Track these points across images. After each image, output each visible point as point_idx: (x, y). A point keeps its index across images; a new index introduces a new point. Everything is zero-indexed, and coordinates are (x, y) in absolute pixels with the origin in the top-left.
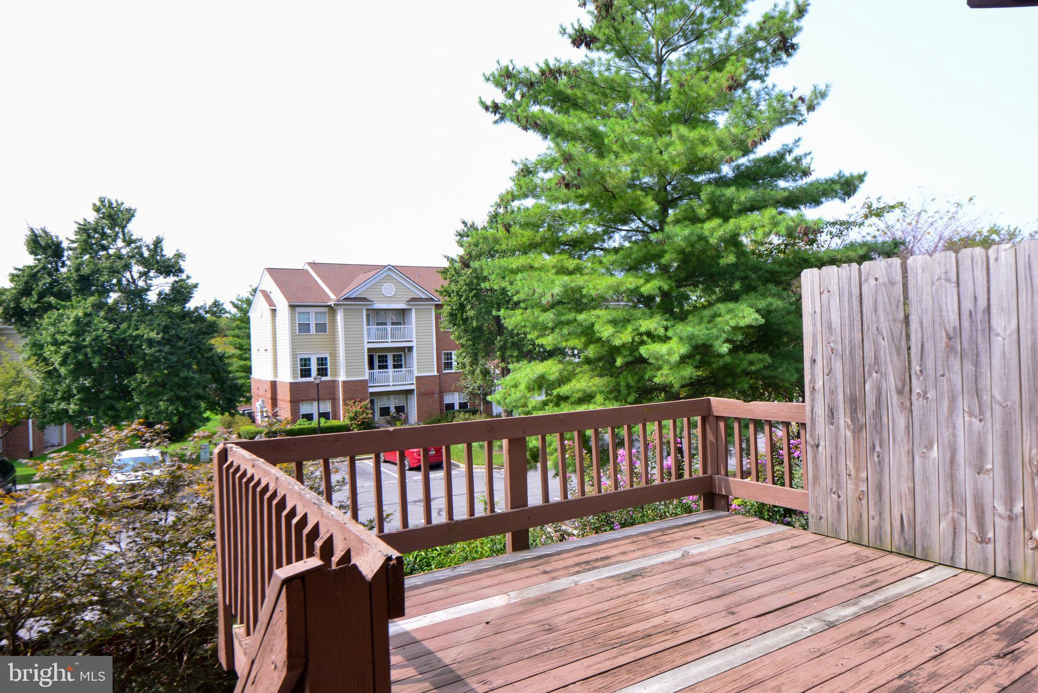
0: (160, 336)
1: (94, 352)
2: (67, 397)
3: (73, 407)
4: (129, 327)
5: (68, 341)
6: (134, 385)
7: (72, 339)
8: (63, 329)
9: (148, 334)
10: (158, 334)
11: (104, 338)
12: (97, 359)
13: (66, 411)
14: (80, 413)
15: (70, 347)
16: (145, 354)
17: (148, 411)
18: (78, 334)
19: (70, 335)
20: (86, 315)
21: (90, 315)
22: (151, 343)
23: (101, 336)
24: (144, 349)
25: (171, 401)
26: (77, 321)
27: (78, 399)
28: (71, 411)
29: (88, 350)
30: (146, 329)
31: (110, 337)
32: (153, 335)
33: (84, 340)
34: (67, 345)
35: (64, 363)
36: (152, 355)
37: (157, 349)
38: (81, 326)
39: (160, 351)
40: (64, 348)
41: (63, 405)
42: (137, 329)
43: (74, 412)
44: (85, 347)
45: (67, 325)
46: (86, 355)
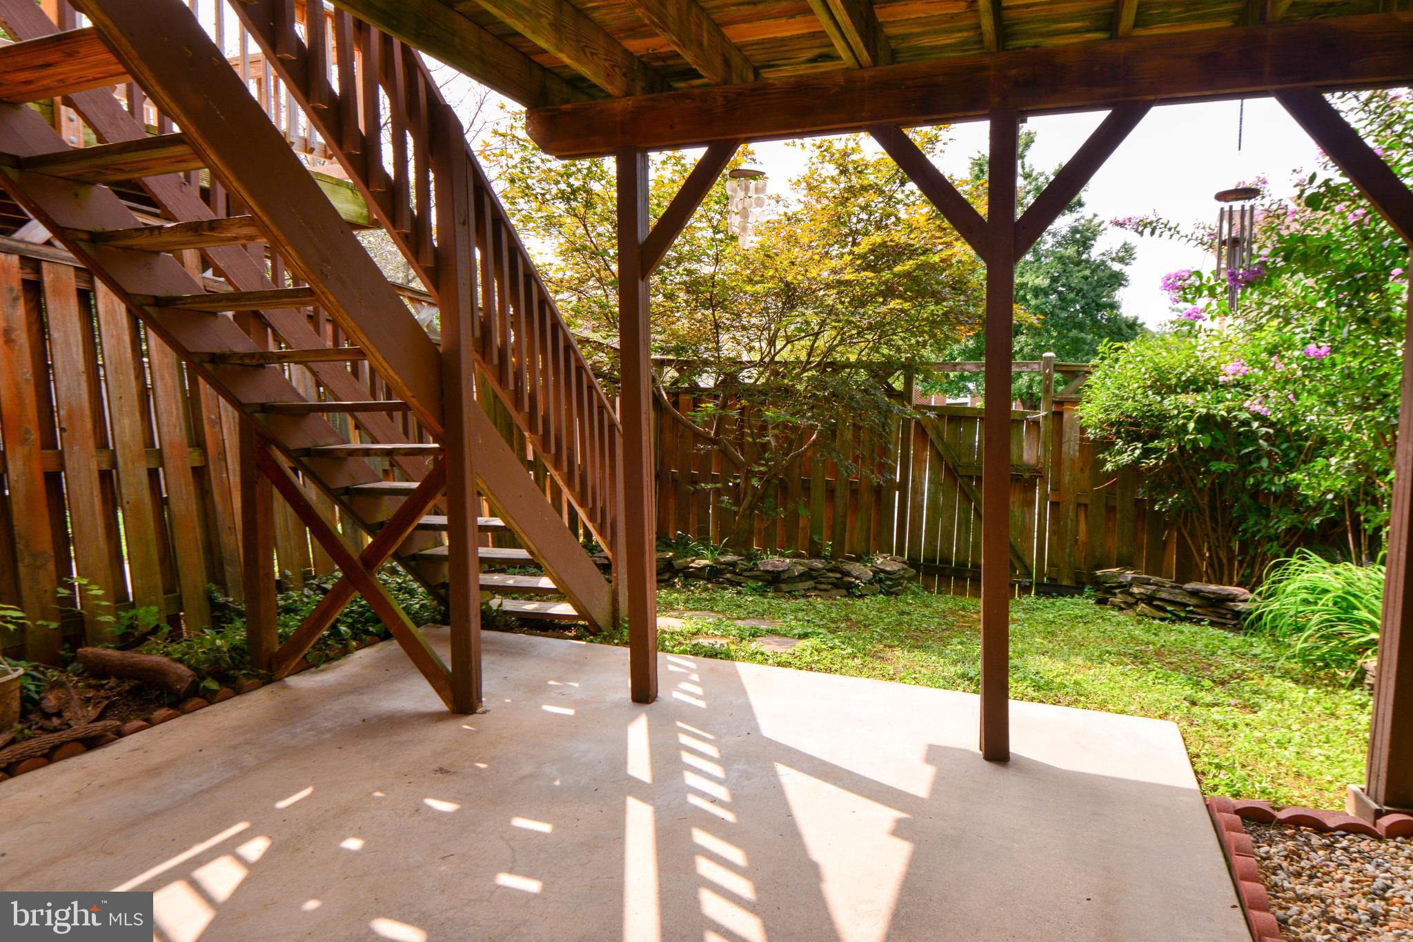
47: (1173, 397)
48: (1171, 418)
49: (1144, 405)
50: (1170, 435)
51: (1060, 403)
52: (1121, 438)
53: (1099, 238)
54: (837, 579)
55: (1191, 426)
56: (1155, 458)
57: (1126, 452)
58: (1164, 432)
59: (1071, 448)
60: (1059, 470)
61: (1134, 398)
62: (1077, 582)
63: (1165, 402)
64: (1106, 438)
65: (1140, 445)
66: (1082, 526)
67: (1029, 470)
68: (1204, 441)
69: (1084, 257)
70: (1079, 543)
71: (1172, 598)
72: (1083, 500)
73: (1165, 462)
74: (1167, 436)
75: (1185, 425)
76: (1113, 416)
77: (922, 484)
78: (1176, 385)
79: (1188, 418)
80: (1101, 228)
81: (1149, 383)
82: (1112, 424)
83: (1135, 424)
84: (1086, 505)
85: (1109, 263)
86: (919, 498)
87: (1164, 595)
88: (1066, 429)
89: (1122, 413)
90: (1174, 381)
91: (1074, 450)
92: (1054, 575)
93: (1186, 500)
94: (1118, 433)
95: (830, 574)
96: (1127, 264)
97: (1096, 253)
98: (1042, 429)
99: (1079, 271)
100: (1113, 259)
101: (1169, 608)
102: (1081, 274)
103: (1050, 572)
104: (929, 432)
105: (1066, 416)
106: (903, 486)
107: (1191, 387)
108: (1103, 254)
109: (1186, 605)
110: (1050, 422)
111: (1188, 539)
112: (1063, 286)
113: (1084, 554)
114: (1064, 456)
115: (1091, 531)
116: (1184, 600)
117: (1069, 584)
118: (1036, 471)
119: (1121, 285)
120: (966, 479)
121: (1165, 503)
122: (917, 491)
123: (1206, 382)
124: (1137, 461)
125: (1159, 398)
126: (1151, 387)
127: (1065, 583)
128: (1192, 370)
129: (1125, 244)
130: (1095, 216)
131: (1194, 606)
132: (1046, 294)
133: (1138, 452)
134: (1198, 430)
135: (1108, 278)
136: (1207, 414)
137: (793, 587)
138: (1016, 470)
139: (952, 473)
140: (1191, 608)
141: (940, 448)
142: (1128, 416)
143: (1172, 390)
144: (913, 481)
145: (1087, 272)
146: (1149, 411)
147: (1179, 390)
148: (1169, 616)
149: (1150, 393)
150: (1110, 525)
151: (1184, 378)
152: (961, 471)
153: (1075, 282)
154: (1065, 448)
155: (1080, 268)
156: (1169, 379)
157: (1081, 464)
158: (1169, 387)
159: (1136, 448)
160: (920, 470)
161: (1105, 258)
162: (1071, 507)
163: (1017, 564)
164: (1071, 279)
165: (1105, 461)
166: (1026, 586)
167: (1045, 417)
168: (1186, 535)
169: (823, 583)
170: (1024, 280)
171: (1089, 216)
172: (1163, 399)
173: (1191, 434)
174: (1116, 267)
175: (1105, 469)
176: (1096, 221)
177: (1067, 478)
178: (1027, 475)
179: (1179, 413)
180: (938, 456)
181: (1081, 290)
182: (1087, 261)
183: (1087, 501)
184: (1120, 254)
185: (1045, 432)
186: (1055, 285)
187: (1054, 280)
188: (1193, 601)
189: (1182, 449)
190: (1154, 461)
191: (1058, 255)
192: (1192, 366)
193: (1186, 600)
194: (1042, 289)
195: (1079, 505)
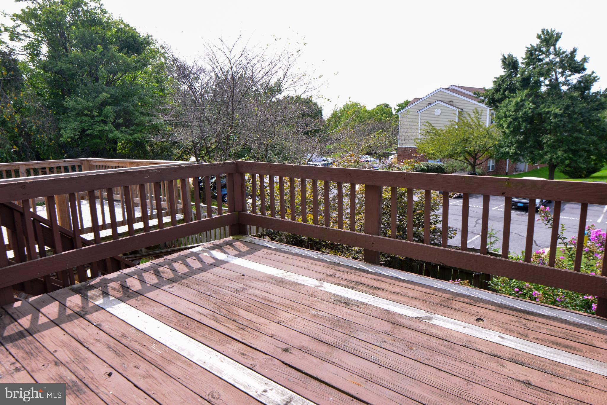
0: (561, 111)
1: (523, 121)
2: (510, 145)
3: (512, 151)
4: (545, 107)
5: (512, 115)
6: (545, 141)
7: (513, 114)
8: (509, 109)
9: (555, 110)
10: (560, 110)
11: (529, 112)
12: (524, 124)
13: (508, 153)
14: (516, 153)
15: (512, 118)
16: (552, 122)
17: (552, 157)
18: (516, 111)
19: (513, 112)
20: (522, 100)
21: (524, 100)
22: (556, 116)
23: (527, 112)
24: (551, 119)
25: (565, 151)
26: (517, 104)
27: (515, 147)
28: (510, 153)
29: (520, 119)
30: (554, 107)
31: (532, 112)
32: (557, 111)
33: (519, 114)
34: (511, 117)
35: (508, 127)
36: (555, 123)
37: (559, 119)
38: (519, 106)
39: (561, 121)
40: (509, 119)
41: (507, 150)
42: (549, 108)
43: (512, 153)
44: (519, 118)
45: (512, 107)
46: (519, 122)
132: (562, 117)
186: (567, 112)
187: (567, 108)
191: (570, 96)
194: (560, 114)
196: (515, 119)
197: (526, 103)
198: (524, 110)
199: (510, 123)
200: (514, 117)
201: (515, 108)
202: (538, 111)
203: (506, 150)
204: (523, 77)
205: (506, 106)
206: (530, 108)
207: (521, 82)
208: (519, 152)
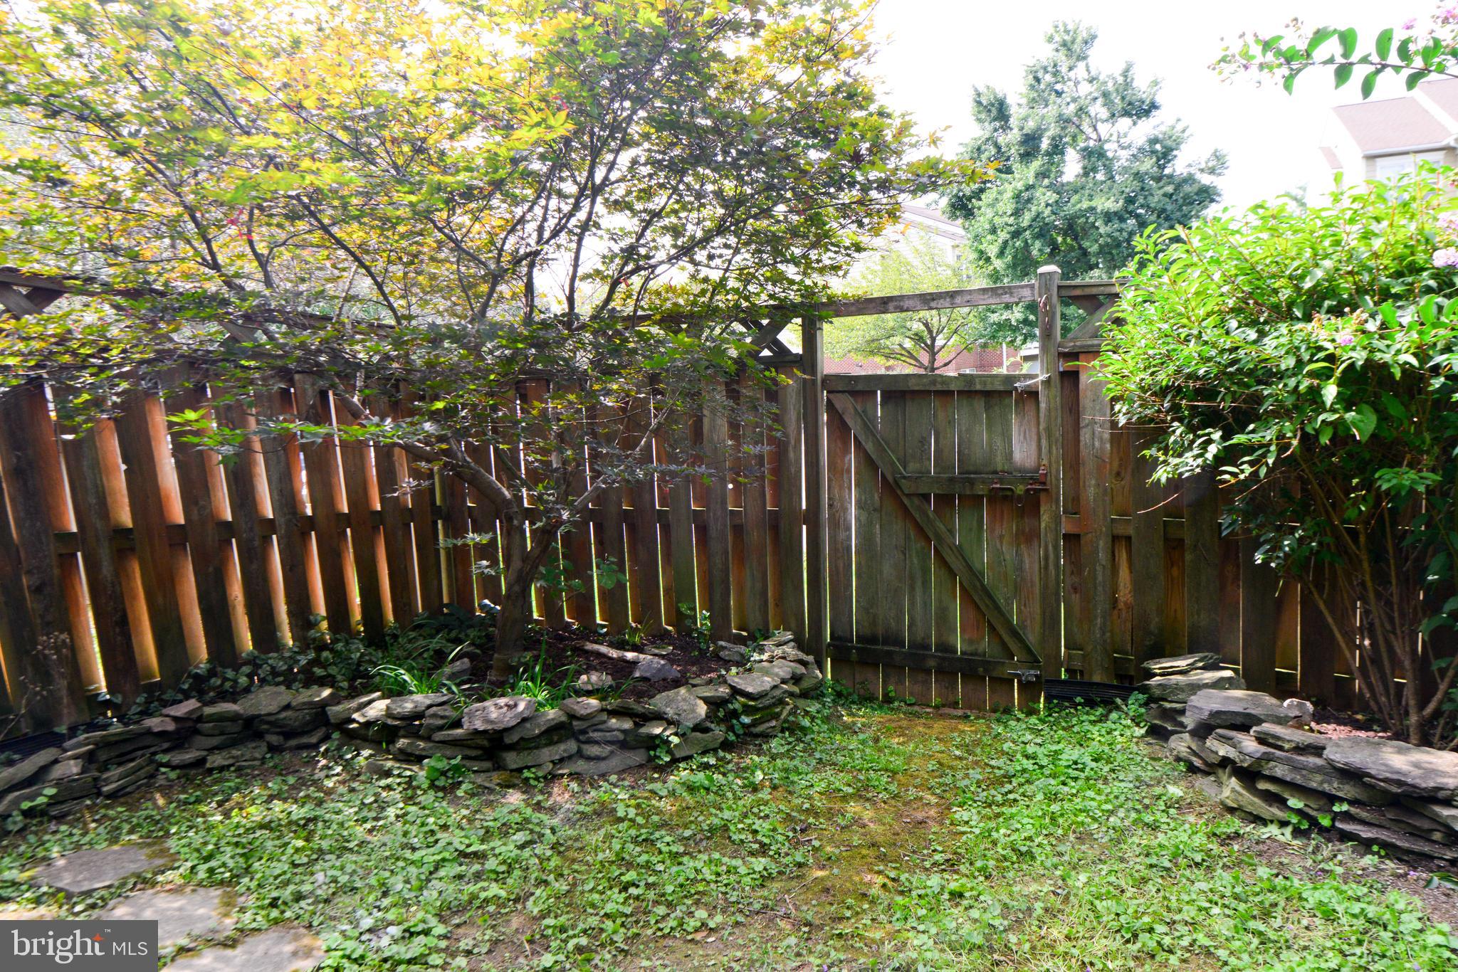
0: (1117, 206)
1: (1035, 237)
4: (1081, 200)
5: (1007, 225)
7: (1011, 220)
8: (1001, 210)
9: (1103, 203)
10: (1116, 202)
11: (1046, 214)
12: (1038, 244)
13: (1009, 321)
14: (1026, 322)
15: (1008, 233)
16: (1100, 235)
18: (1017, 213)
19: (1009, 217)
20: (1027, 187)
21: (1033, 186)
22: (1108, 217)
23: (1043, 212)
24: (1099, 228)
26: (1017, 196)
29: (1027, 233)
30: (1101, 198)
31: (1053, 213)
32: (1109, 205)
33: (1023, 221)
34: (1007, 229)
35: (1001, 254)
36: (1109, 236)
37: (1115, 226)
38: (1022, 201)
39: (1121, 230)
40: (1003, 235)
41: (1005, 315)
42: (1091, 200)
44: (1025, 229)
45: (1007, 206)
46: (1025, 241)
47: (1283, 328)
48: (1281, 375)
49: (1222, 351)
50: (1281, 412)
51: (1074, 356)
52: (1181, 420)
53: (1182, 147)
54: (624, 731)
55: (1330, 392)
56: (1251, 463)
57: (1190, 448)
58: (1268, 406)
59: (1095, 438)
60: (1076, 478)
61: (1199, 336)
62: (1120, 677)
63: (1266, 340)
64: (1152, 420)
65: (1217, 436)
66: (1124, 574)
67: (1023, 480)
68: (1361, 423)
69: (1167, 171)
70: (1121, 605)
71: (1299, 779)
72: (1120, 530)
73: (1270, 471)
74: (1275, 414)
75: (1315, 392)
76: (1163, 378)
77: (845, 510)
78: (1291, 304)
79: (1325, 375)
80: (1186, 135)
81: (1231, 303)
82: (1164, 392)
83: (1206, 392)
84: (1129, 538)
85: (1198, 176)
86: (842, 535)
87: (1280, 771)
88: (1086, 400)
89: (1178, 372)
90: (1285, 294)
91: (1101, 439)
92: (1077, 664)
93: (1320, 544)
94: (1175, 408)
95: (613, 722)
96: (1220, 174)
97: (1179, 166)
98: (1043, 405)
99: (1160, 188)
100: (1202, 170)
101: (1294, 802)
102: (1161, 192)
103: (1069, 656)
104: (850, 423)
105: (1084, 379)
106: (812, 517)
107: (1327, 303)
108: (1190, 165)
109: (1333, 799)
110: (1056, 390)
111: (1326, 613)
112: (1142, 206)
113: (1129, 625)
114: (1084, 452)
115: (1139, 587)
116: (1326, 787)
117: (1106, 681)
118: (1034, 480)
119: (1212, 201)
120: (916, 501)
121: (1273, 549)
122: (838, 523)
123: (1361, 290)
124: (1211, 470)
125: (1252, 335)
126: (1236, 311)
127: (1097, 678)
128: (1328, 264)
129: (1216, 151)
130: (1179, 120)
131: (1351, 803)
132: (1122, 220)
133: (1213, 449)
134: (1346, 401)
135: (1197, 194)
136: (1369, 363)
137: (527, 758)
138: (1001, 481)
139: (891, 488)
140: (1345, 807)
141: (869, 447)
142: (1190, 376)
143: (1283, 313)
144: (830, 506)
145: (1170, 189)
146: (1234, 362)
147: (1298, 314)
148: (1294, 820)
149: (1233, 324)
150: (1175, 571)
151: (1308, 284)
152: (907, 487)
153: (1154, 201)
154: (1085, 436)
155: (1161, 184)
156: (1276, 291)
157: (1116, 464)
158: (1275, 308)
159: (1210, 442)
160: (841, 487)
161: (1192, 170)
162: (1101, 543)
163: (1013, 645)
164: (1150, 198)
165: (1155, 463)
166: (1029, 683)
167: (1047, 382)
168: (1322, 606)
169: (597, 743)
170: (1093, 204)
171: (1171, 122)
172: (1262, 334)
173: (1333, 411)
174: (1206, 179)
175: (1155, 476)
176: (1179, 127)
177: (1091, 492)
178: (1020, 489)
179: (1300, 363)
180: (868, 462)
181: (1164, 210)
182: (1170, 177)
183: (1130, 531)
184: (1210, 164)
185: (1049, 410)
186: (1131, 208)
187: (1130, 201)
188: (1347, 791)
189: (1308, 440)
190: (1248, 469)
191: (1134, 171)
192: (1326, 256)
193: (1333, 787)
194: (1116, 213)
195: (1115, 539)
196: (1016, 234)
197: (1038, 193)
198: (1034, 208)
199: (1005, 243)
200: (1012, 229)
201: (1014, 206)
202: (1070, 209)
203: (1004, 317)
204: (1025, 131)
205: (992, 205)
206: (1047, 205)
207: (1022, 143)
208: (1032, 317)
